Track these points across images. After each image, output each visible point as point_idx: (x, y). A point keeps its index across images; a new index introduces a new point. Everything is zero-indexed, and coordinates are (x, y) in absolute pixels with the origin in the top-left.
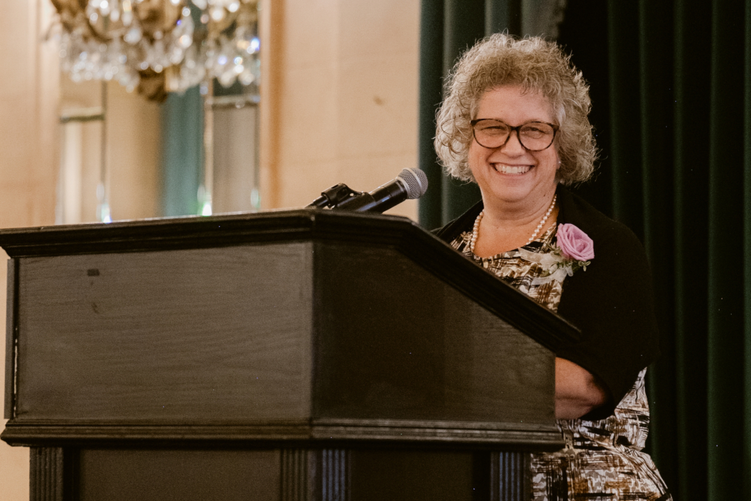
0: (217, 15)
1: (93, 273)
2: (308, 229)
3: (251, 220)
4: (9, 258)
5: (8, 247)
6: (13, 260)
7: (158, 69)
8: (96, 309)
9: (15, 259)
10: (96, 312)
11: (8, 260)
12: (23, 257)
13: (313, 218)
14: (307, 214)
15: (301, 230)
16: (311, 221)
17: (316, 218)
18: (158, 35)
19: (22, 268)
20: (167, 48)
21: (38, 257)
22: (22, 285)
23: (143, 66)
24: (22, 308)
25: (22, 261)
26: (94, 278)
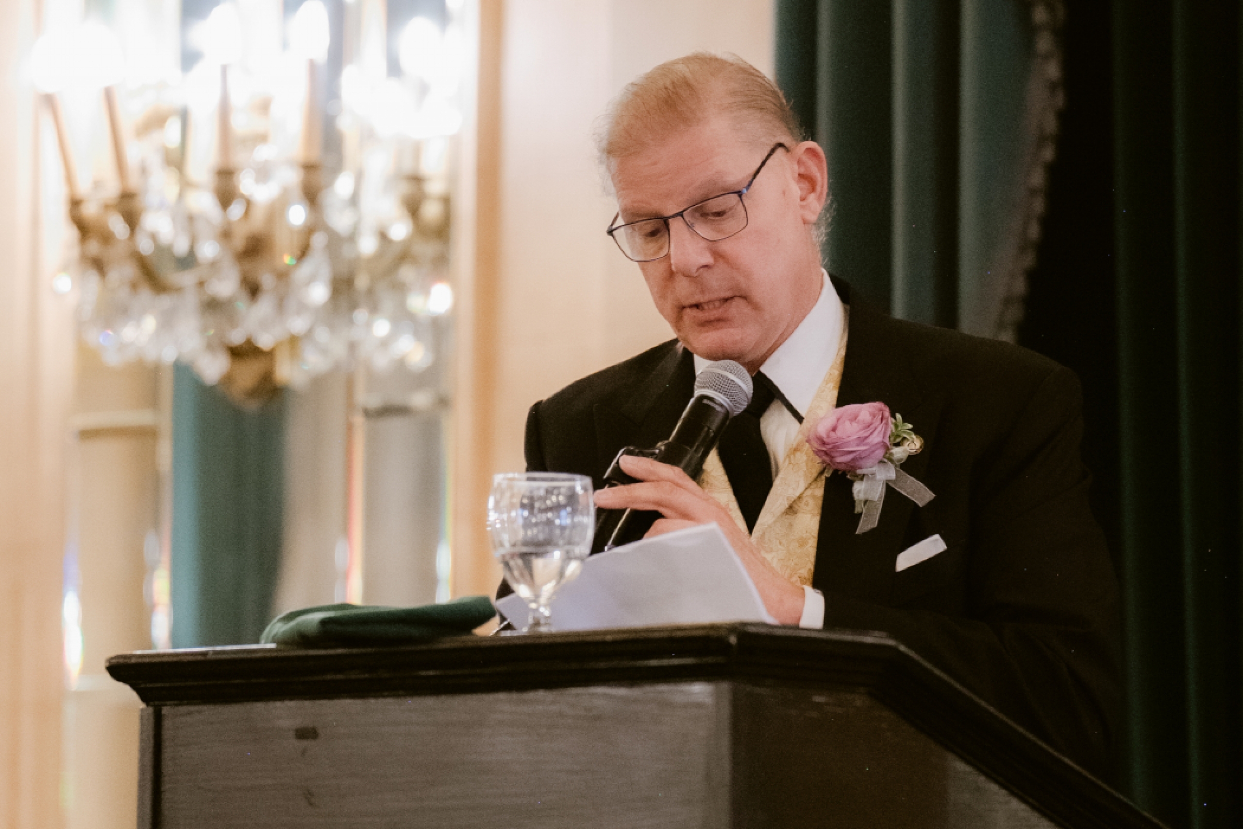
0: (367, 245)
1: (306, 734)
2: (720, 659)
3: (614, 643)
4: (143, 705)
5: (143, 686)
6: (151, 710)
7: (265, 341)
8: (313, 800)
9: (155, 706)
10: (311, 804)
11: (142, 710)
12: (170, 705)
13: (733, 640)
14: (723, 633)
15: (710, 660)
16: (729, 645)
17: (739, 639)
18: (267, 280)
19: (167, 724)
20: (281, 305)
21: (199, 704)
22: (167, 753)
23: (237, 338)
24: (167, 796)
25: (165, 710)
26: (305, 743)
